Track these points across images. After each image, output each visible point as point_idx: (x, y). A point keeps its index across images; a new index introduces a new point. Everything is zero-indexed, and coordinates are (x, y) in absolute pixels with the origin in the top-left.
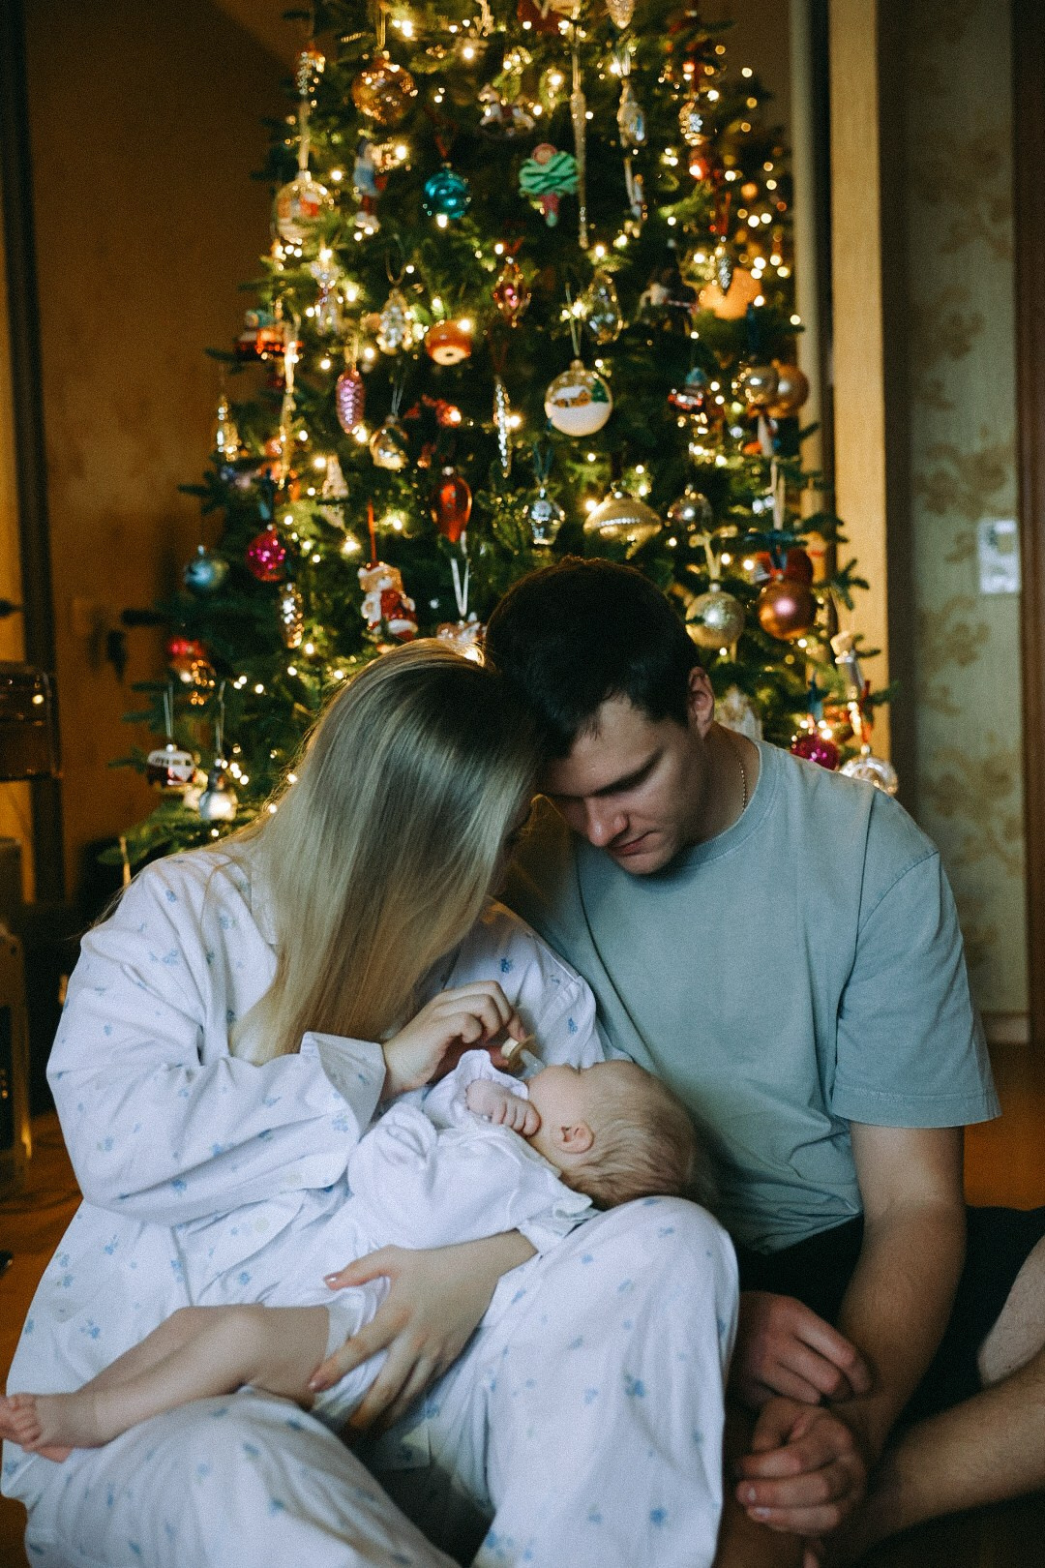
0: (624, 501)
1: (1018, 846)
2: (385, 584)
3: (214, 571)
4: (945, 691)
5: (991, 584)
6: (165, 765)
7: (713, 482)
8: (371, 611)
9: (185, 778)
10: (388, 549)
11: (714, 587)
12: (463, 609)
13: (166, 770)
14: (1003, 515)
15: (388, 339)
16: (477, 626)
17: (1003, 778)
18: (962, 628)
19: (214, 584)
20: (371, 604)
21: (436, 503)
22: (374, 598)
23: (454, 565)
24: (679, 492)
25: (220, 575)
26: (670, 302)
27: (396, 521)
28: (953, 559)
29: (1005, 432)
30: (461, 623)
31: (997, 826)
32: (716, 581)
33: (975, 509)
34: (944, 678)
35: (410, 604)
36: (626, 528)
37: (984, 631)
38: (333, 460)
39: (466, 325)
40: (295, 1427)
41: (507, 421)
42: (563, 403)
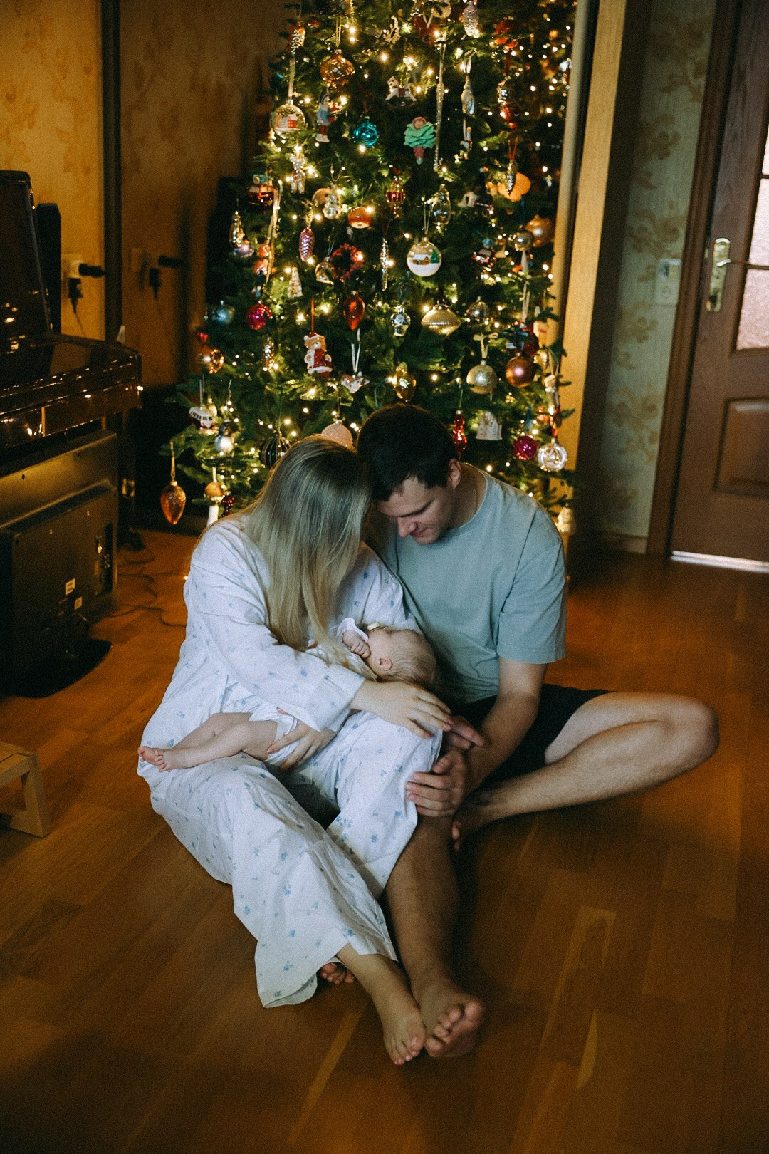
0: (443, 312)
1: (655, 447)
2: (317, 346)
3: (228, 315)
4: (628, 355)
5: (660, 298)
6: (199, 419)
7: (493, 294)
8: (310, 359)
9: (208, 426)
10: (320, 324)
11: (483, 363)
12: (355, 369)
13: (199, 421)
14: (674, 257)
15: (329, 213)
16: (362, 379)
17: (653, 408)
18: (642, 320)
19: (228, 321)
20: (310, 357)
21: (347, 309)
22: (311, 353)
23: (353, 346)
24: (474, 300)
25: (231, 317)
26: (478, 204)
27: (325, 308)
28: (642, 279)
29: (683, 207)
30: (354, 376)
31: (646, 435)
32: (484, 359)
33: (659, 251)
34: (626, 348)
35: (329, 358)
36: (442, 327)
37: (654, 323)
38: (295, 269)
39: (370, 210)
40: (263, 776)
41: (388, 262)
42: (416, 262)
